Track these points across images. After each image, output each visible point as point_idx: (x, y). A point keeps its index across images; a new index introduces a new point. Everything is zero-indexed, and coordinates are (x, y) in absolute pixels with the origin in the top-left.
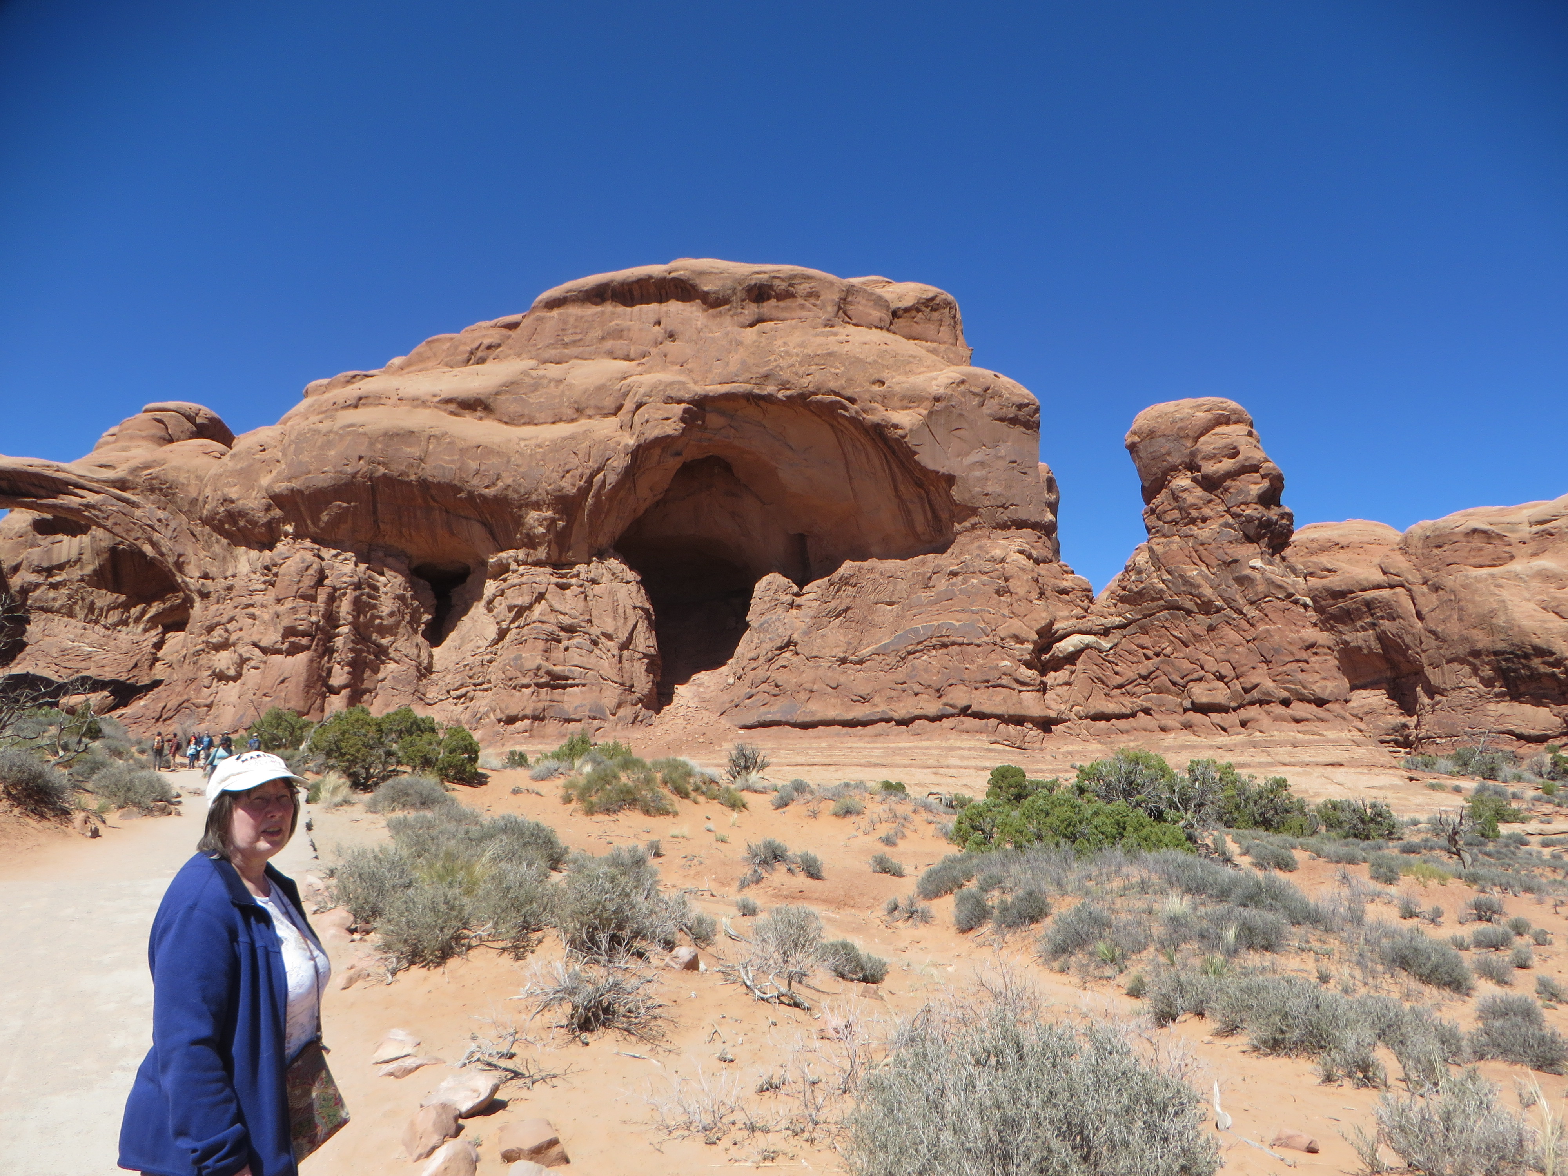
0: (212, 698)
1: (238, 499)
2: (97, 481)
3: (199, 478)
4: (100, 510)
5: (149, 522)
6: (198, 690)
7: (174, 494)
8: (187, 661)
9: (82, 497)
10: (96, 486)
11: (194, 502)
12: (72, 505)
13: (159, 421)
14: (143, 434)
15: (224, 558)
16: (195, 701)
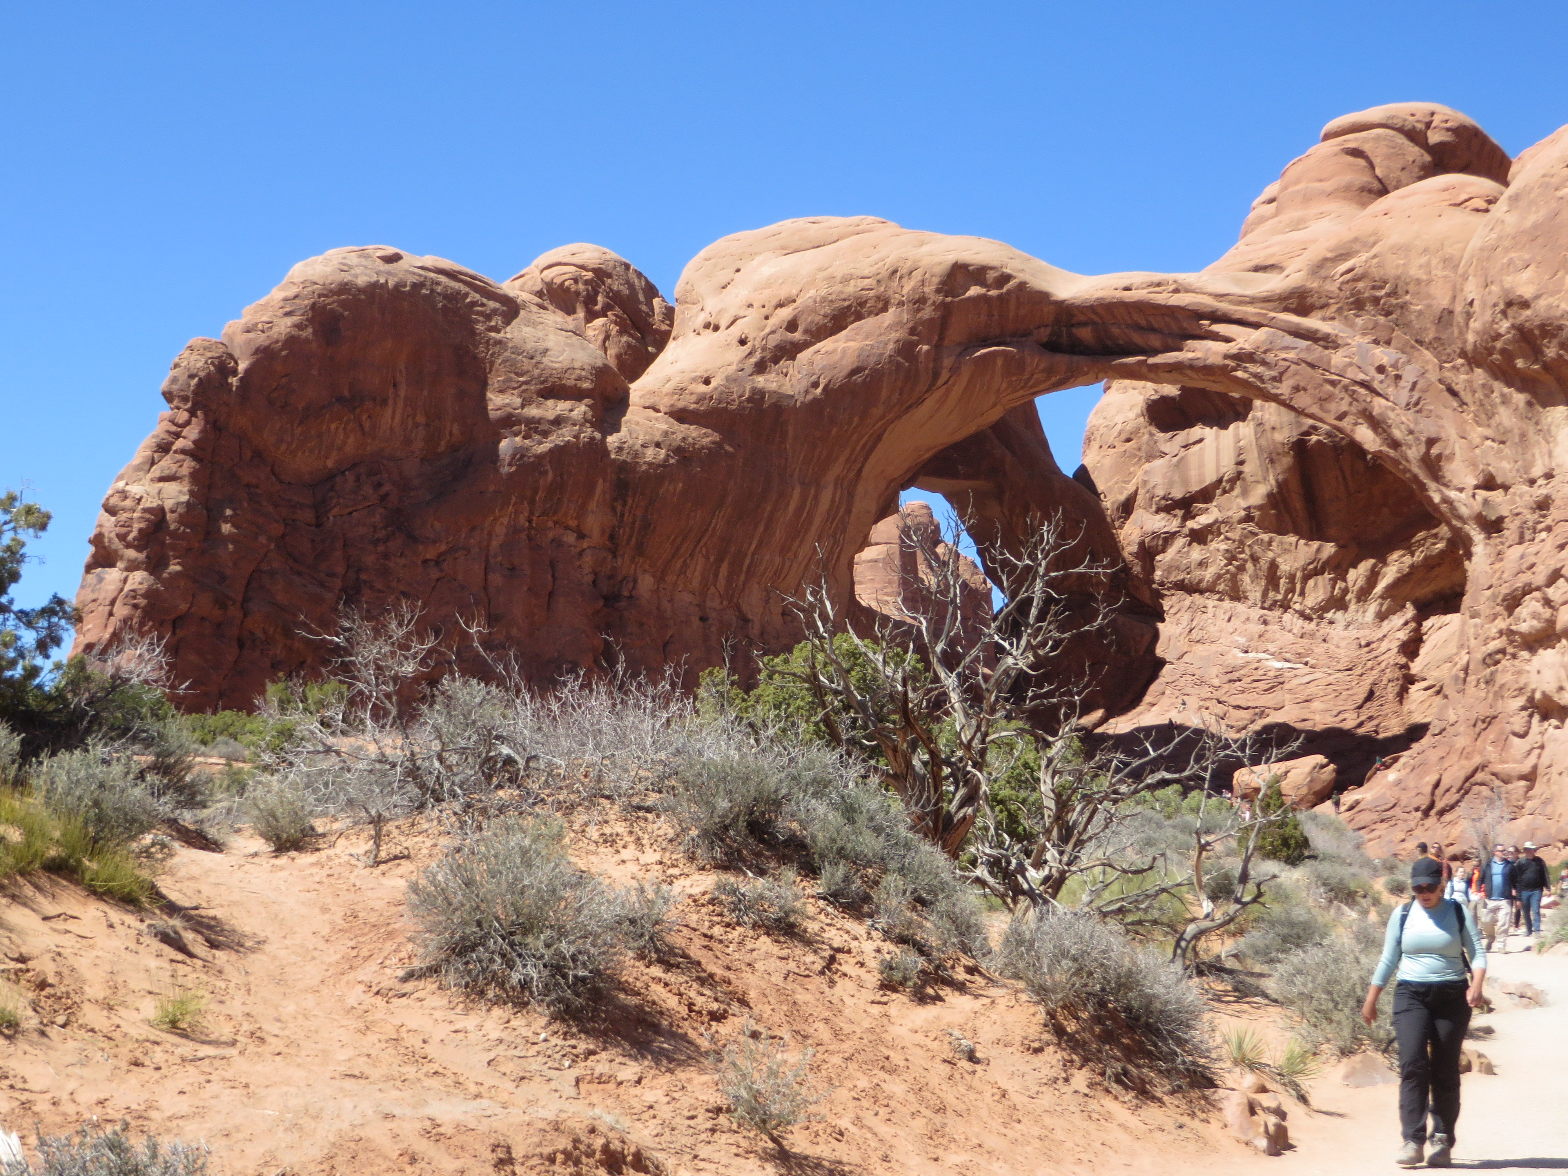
0: (1532, 760)
1: (1537, 297)
2: (1253, 301)
3: (1451, 263)
4: (1264, 363)
5: (1361, 376)
6: (1502, 743)
7: (1403, 307)
8: (1472, 679)
9: (1228, 340)
10: (1250, 311)
11: (1445, 317)
12: (1211, 361)
13: (1356, 153)
14: (1328, 186)
15: (1523, 435)
16: (1498, 768)
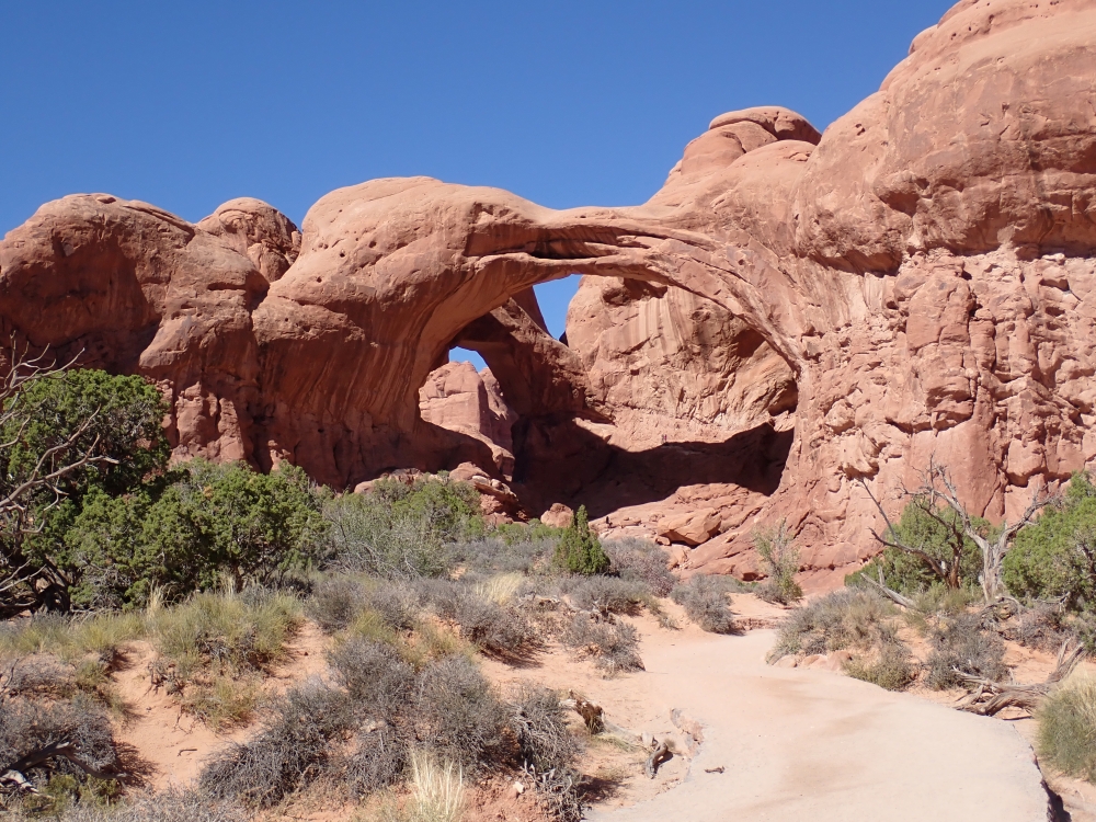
0: (843, 506)
3: (784, 193)
4: (669, 261)
5: (729, 268)
7: (755, 222)
11: (780, 229)
13: (729, 135)
16: (821, 513)
